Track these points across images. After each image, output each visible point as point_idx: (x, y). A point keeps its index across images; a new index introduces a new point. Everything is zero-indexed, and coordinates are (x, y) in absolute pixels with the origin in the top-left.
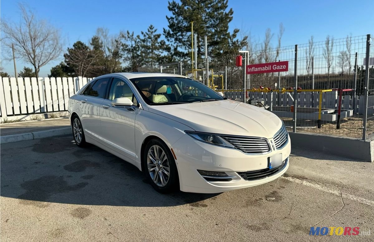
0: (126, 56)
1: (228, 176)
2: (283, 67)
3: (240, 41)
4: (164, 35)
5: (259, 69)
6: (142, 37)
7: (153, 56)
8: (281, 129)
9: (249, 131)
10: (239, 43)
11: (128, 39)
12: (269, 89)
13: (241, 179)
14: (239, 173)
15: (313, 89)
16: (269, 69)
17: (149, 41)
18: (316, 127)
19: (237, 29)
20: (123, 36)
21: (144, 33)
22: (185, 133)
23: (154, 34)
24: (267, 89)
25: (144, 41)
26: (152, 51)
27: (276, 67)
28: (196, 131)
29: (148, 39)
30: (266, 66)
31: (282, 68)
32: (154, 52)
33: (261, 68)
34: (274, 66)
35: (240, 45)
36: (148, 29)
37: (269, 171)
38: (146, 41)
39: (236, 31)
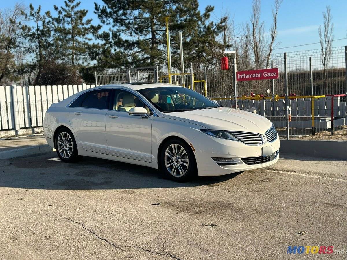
0: (28, 45)
1: (234, 161)
2: (274, 74)
3: (216, 24)
4: (95, 13)
5: (250, 76)
6: (55, 14)
7: (74, 45)
8: (270, 129)
9: (247, 128)
10: (215, 27)
11: (31, 18)
12: (261, 96)
13: (243, 163)
14: (242, 159)
15: (313, 95)
16: (260, 77)
17: (68, 21)
18: (310, 135)
19: (210, 6)
20: (22, 13)
21: (60, 9)
22: (201, 131)
23: (76, 10)
24: (259, 96)
25: (58, 20)
26: (73, 37)
27: (266, 74)
28: (209, 130)
29: (66, 18)
30: (256, 73)
31: (273, 76)
32: (76, 39)
33: (252, 75)
34: (264, 73)
35: (216, 30)
36: (65, 2)
37: (263, 159)
38: (62, 21)
39: (209, 9)
